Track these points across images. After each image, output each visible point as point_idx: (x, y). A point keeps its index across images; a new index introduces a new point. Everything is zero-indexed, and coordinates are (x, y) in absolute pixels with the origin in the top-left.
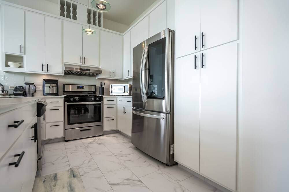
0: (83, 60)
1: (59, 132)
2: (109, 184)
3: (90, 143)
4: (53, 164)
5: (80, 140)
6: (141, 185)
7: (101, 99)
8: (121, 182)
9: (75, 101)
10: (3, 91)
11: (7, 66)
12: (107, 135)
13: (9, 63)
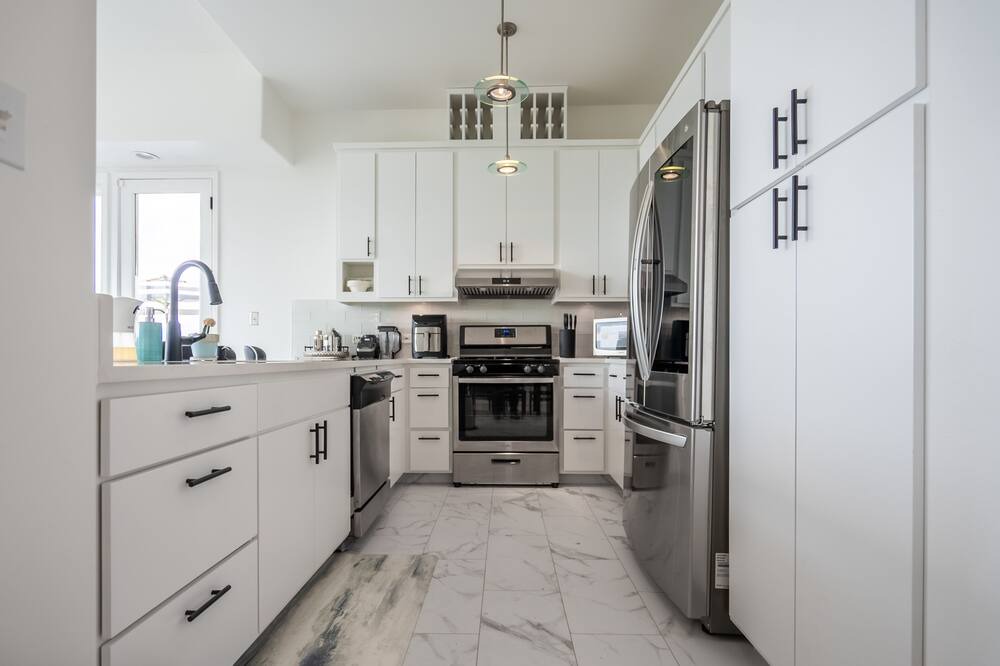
0: (506, 253)
1: (438, 457)
2: (482, 619)
3: (510, 501)
4: (397, 533)
5: (490, 489)
6: (564, 654)
7: (553, 370)
8: (513, 626)
9: (476, 373)
10: (340, 348)
11: (346, 289)
12: (571, 489)
13: (350, 283)
